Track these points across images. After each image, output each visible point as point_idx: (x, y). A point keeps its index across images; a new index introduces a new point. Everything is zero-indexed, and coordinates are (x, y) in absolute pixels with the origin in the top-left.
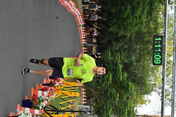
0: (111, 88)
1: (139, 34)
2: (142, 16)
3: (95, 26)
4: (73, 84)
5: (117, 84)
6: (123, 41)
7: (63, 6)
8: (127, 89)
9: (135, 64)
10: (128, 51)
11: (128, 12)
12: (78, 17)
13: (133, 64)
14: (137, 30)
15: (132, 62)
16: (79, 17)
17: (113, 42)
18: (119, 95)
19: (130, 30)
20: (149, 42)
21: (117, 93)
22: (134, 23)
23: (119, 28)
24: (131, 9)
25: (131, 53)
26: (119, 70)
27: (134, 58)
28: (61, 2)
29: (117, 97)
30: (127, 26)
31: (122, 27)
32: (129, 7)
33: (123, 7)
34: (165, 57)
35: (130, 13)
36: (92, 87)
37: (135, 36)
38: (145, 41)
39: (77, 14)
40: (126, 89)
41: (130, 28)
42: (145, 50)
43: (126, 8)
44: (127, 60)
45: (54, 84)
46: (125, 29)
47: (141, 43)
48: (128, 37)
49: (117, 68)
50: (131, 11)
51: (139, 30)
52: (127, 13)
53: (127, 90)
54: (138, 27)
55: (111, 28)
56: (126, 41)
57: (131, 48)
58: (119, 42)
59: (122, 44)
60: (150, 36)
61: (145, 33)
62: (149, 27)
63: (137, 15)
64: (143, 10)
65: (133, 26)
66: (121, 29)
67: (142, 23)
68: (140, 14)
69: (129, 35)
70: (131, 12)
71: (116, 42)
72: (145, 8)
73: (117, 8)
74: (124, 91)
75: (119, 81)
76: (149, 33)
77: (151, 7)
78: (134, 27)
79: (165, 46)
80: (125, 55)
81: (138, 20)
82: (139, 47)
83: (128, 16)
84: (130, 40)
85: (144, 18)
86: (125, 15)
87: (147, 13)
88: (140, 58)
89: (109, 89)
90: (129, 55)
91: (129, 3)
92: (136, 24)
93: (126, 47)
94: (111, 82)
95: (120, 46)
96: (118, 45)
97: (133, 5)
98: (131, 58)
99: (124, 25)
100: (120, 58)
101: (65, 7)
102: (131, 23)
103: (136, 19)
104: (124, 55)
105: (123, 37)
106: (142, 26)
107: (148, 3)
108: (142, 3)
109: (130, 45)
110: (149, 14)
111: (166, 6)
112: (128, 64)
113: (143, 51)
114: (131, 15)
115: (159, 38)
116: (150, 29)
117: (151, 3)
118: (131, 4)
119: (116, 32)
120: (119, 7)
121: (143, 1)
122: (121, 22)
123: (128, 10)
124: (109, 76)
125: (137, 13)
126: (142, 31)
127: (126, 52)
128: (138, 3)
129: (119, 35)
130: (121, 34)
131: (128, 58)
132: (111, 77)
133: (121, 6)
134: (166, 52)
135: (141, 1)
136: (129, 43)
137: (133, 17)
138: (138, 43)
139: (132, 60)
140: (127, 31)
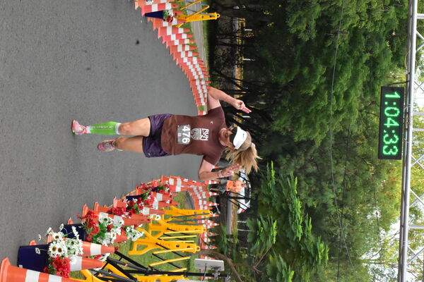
0: (273, 256)
1: (344, 138)
2: (353, 93)
3: (237, 119)
4: (182, 229)
5: (290, 246)
6: (305, 155)
7: (163, 42)
8: (314, 259)
9: (333, 210)
10: (317, 180)
11: (317, 81)
12: (197, 83)
13: (328, 210)
14: (340, 129)
15: (325, 206)
16: (200, 84)
17: (281, 157)
18: (293, 272)
19: (322, 126)
20: (366, 157)
21: (288, 268)
22: (331, 108)
23: (295, 120)
24: (323, 76)
25: (324, 184)
26: (295, 213)
27: (330, 196)
28: (157, 30)
29: (288, 276)
30: (315, 118)
31: (303, 120)
32: (321, 69)
33: (306, 71)
34: (408, 140)
35: (322, 84)
36: (229, 253)
37: (333, 142)
38: (359, 157)
39: (194, 74)
40: (310, 259)
41: (322, 123)
42: (358, 178)
43: (312, 72)
44: (314, 200)
45: (137, 209)
46: (310, 124)
47: (349, 161)
48: (318, 144)
49: (290, 208)
50: (324, 79)
51: (344, 127)
52: (315, 84)
53: (313, 262)
54: (341, 120)
55: (277, 122)
56: (311, 156)
57: (325, 173)
58: (295, 158)
59: (302, 162)
60: (369, 143)
61: (357, 137)
62: (366, 122)
63: (339, 90)
64: (354, 78)
65: (328, 117)
66: (301, 123)
67: (350, 109)
68: (345, 89)
69: (318, 139)
70: (325, 82)
71: (288, 156)
72: (358, 75)
73: (291, 73)
74: (307, 263)
75: (294, 239)
76: (367, 137)
77: (374, 73)
78: (331, 120)
79: (409, 113)
80: (310, 188)
81: (342, 102)
82: (342, 169)
83: (316, 91)
84: (322, 152)
85: (356, 98)
86: (310, 88)
87: (364, 86)
88: (345, 197)
89: (271, 258)
90: (318, 189)
91: (319, 61)
92: (338, 113)
93: (311, 169)
94: (275, 240)
95: (298, 167)
96: (293, 164)
97: (330, 64)
98: (323, 195)
99: (308, 114)
100: (296, 183)
101: (167, 46)
102: (325, 109)
103: (338, 98)
104: (307, 188)
105: (305, 146)
106: (352, 118)
107: (367, 63)
108: (351, 62)
109: (321, 164)
110: (368, 89)
111: (412, 16)
112: (316, 211)
113: (353, 178)
114: (326, 89)
115: (396, 93)
116: (369, 127)
117: (374, 63)
118: (326, 63)
119: (288, 132)
120: (296, 71)
121: (354, 58)
122: (302, 106)
123: (319, 77)
124: (270, 226)
125: (338, 85)
126: (352, 132)
127: (313, 181)
128: (343, 62)
129: (296, 139)
130: (299, 137)
131: (316, 197)
132: (274, 227)
133: (302, 67)
134: (412, 129)
135: (348, 58)
136: (319, 160)
137: (329, 94)
138: (340, 160)
139: (324, 201)
140: (314, 128)
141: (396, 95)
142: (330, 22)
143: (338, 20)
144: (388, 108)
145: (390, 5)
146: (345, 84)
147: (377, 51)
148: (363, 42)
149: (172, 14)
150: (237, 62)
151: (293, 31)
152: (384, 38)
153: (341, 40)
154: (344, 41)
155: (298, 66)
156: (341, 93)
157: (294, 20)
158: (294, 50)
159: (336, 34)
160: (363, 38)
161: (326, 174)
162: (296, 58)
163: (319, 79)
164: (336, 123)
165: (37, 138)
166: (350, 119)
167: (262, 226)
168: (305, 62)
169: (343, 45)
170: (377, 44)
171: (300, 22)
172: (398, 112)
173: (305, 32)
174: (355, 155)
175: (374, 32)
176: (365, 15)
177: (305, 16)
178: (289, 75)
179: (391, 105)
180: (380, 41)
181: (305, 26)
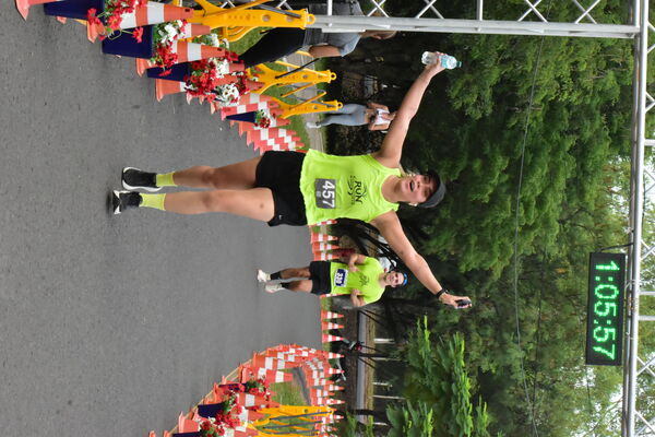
1: (536, 264)
2: (549, 197)
6: (478, 292)
7: (256, 148)
9: (521, 376)
10: (497, 330)
11: (495, 181)
13: (513, 377)
14: (531, 251)
15: (508, 369)
19: (503, 248)
20: (571, 294)
22: (517, 223)
23: (462, 240)
24: (505, 172)
25: (506, 336)
26: (462, 397)
27: (516, 355)
30: (493, 235)
31: (473, 240)
32: (501, 162)
33: (477, 165)
35: (502, 184)
37: (520, 272)
38: (561, 293)
41: (502, 243)
42: (559, 327)
44: (492, 362)
46: (485, 245)
47: (545, 299)
48: (497, 274)
49: (454, 390)
50: (506, 177)
51: (537, 248)
52: (493, 185)
55: (433, 243)
56: (487, 292)
57: (508, 319)
60: (576, 271)
61: (557, 262)
62: (572, 239)
63: (529, 194)
64: (553, 174)
65: (513, 234)
66: (470, 245)
67: (546, 223)
68: (539, 192)
69: (497, 267)
70: (507, 182)
72: (558, 169)
73: (454, 167)
76: (572, 263)
77: (582, 166)
78: (517, 239)
79: (632, 292)
80: (485, 342)
81: (533, 212)
82: (534, 312)
83: (494, 197)
84: (503, 286)
85: (554, 205)
86: (483, 191)
87: (568, 185)
88: (539, 355)
90: (497, 345)
91: (497, 149)
92: (527, 228)
93: (488, 312)
97: (514, 154)
98: (505, 353)
99: (481, 230)
100: (463, 349)
102: (507, 223)
103: (527, 206)
104: (481, 343)
105: (476, 277)
106: (549, 236)
107: (572, 150)
108: (548, 150)
109: (502, 305)
110: (574, 190)
111: (637, 143)
112: (495, 378)
113: (552, 327)
114: (508, 192)
115: (612, 263)
116: (576, 246)
117: (582, 151)
118: (508, 152)
119: (450, 255)
120: (462, 165)
121: (551, 142)
122: (471, 219)
123: (498, 174)
124: (422, 418)
125: (528, 186)
126: (549, 255)
127: (489, 332)
128: (534, 150)
129: (463, 268)
130: (468, 265)
131: (494, 355)
132: (429, 420)
133: (472, 158)
134: (637, 317)
135: (543, 143)
136: (498, 299)
137: (514, 200)
138: (531, 300)
139: (508, 363)
140: (491, 253)
141: (614, 267)
142: (515, 89)
143: (525, 87)
144: (601, 287)
145: (606, 69)
146: (538, 185)
147: (588, 134)
148: (566, 118)
149: (268, 115)
150: (370, 145)
151: (457, 105)
152: (598, 112)
153: (531, 116)
154: (535, 118)
155: (465, 157)
156: (533, 198)
157: (459, 87)
158: (458, 132)
159: (523, 107)
160: (565, 111)
161: (510, 321)
162: (463, 145)
163: (497, 178)
164: (525, 244)
165: (60, 368)
166: (546, 237)
167: (410, 418)
168: (476, 151)
169: (534, 125)
170: (587, 123)
171: (468, 92)
172: (617, 292)
173: (475, 105)
174: (554, 291)
175: (583, 106)
176: (567, 80)
177: (475, 82)
178: (451, 171)
179: (605, 281)
180: (591, 117)
181: (476, 96)
